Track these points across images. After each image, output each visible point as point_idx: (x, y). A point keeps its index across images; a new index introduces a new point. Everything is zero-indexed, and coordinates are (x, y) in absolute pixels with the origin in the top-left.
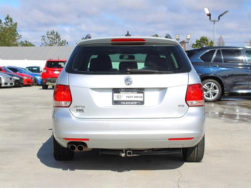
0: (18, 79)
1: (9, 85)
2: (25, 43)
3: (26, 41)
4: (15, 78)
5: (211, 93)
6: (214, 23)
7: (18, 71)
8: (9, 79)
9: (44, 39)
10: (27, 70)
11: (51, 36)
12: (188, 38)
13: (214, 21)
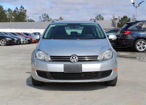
0: (29, 39)
1: (25, 43)
2: (30, 20)
3: (31, 19)
4: (28, 39)
5: (142, 47)
6: (136, 8)
7: (29, 35)
8: (25, 40)
9: (40, 18)
10: (33, 34)
11: (44, 17)
12: (119, 16)
13: (136, 7)
